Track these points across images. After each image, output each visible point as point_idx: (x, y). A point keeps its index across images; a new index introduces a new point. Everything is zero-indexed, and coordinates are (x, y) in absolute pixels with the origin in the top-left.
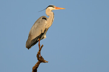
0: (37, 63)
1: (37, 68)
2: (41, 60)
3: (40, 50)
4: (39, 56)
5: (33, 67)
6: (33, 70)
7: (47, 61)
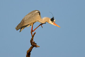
0: (31, 48)
1: (30, 51)
2: (34, 45)
3: (33, 37)
4: (32, 41)
5: (27, 51)
6: (27, 54)
7: (39, 46)
